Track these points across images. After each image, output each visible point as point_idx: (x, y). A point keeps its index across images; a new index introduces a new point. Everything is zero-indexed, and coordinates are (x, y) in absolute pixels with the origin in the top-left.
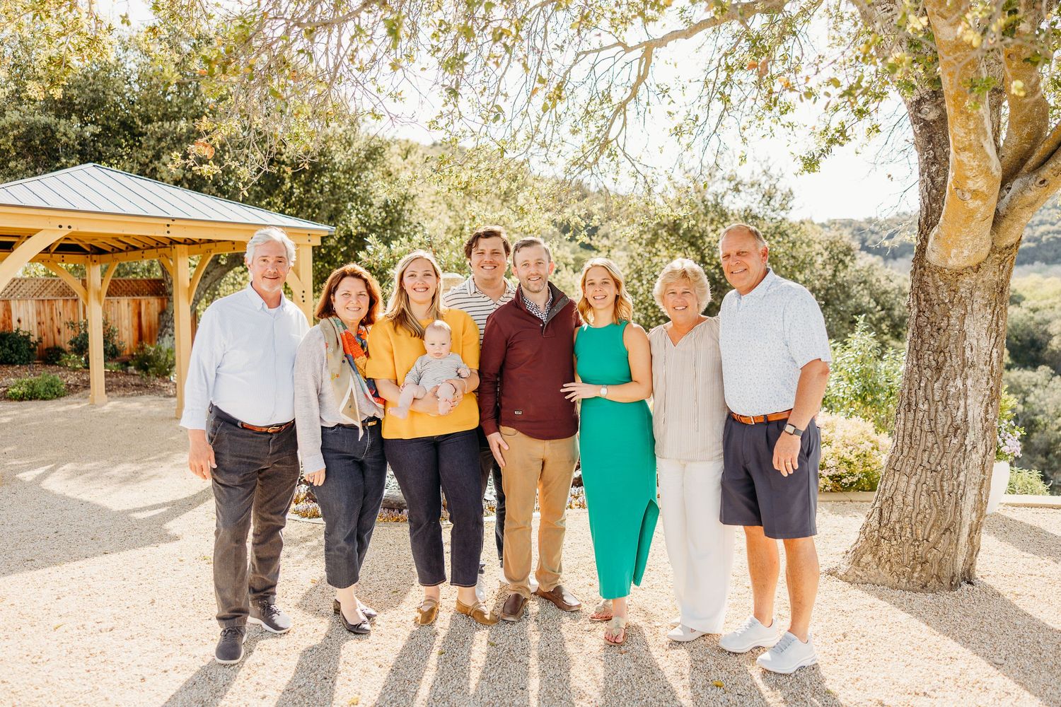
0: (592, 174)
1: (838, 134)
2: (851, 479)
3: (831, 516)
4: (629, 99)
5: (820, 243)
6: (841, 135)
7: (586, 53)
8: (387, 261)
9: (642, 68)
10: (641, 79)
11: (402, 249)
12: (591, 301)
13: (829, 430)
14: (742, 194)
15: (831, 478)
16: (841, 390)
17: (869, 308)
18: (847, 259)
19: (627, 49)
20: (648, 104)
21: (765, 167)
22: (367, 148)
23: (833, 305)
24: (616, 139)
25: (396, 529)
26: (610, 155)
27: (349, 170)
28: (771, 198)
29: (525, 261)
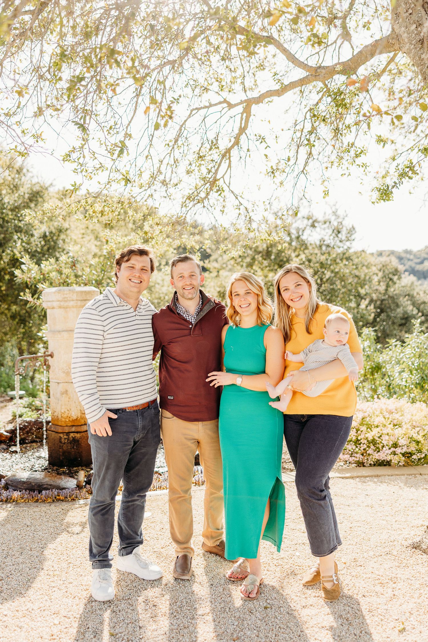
0: (204, 207)
1: (408, 170)
2: (419, 456)
3: (406, 489)
4: (232, 147)
5: (375, 266)
6: (411, 169)
7: (198, 109)
8: (38, 278)
9: (243, 122)
10: (242, 130)
11: (50, 268)
12: (238, 309)
13: (400, 414)
14: (318, 229)
15: (403, 455)
16: (404, 380)
17: (413, 314)
18: (395, 278)
19: (231, 106)
20: (248, 150)
21: (334, 210)
22: (30, 192)
23: (387, 312)
24: (223, 177)
25: (35, 509)
26: (218, 191)
27: (15, 209)
28: (339, 232)
29: (181, 274)
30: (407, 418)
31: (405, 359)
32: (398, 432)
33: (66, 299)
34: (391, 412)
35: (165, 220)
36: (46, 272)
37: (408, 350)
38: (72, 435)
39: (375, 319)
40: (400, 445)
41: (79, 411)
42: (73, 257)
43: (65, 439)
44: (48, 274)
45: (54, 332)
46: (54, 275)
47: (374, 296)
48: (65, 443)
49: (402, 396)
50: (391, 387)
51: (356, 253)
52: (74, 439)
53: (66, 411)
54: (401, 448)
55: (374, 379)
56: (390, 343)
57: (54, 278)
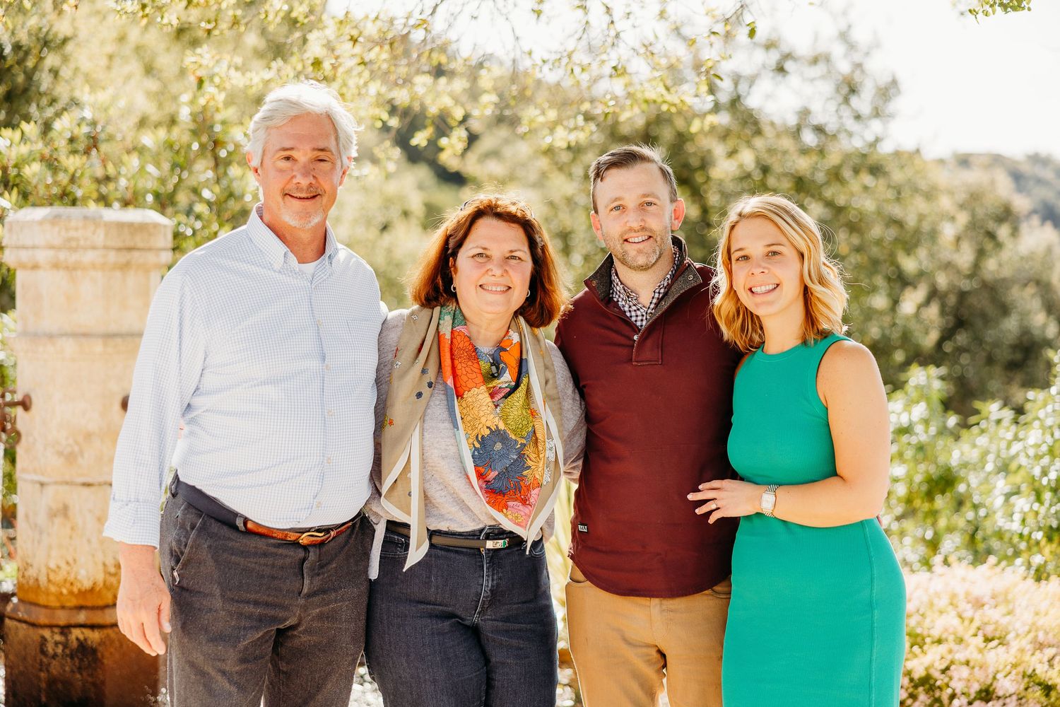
5: (948, 194)
12: (744, 297)
17: (1045, 337)
23: (972, 327)
28: (853, 91)
29: (616, 199)
30: (1020, 622)
31: (1023, 460)
32: (997, 657)
33: (74, 244)
34: (979, 604)
35: (371, 30)
36: (12, 163)
37: (1034, 436)
38: (76, 633)
39: (939, 344)
40: (1000, 693)
41: (101, 567)
42: (94, 124)
43: (56, 644)
44: (16, 166)
45: (34, 337)
46: (33, 171)
47: (942, 281)
48: (55, 656)
49: (1010, 559)
50: (979, 536)
51: (897, 154)
52: (83, 646)
53: (63, 565)
54: (1001, 702)
55: (934, 514)
56: (984, 413)
57: (34, 181)
